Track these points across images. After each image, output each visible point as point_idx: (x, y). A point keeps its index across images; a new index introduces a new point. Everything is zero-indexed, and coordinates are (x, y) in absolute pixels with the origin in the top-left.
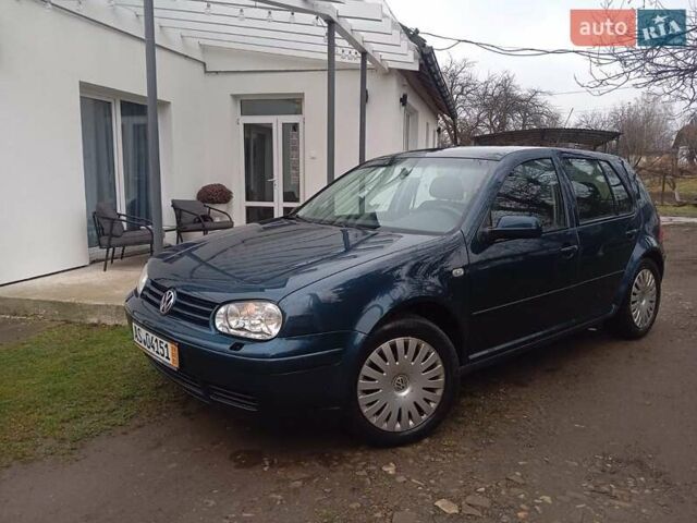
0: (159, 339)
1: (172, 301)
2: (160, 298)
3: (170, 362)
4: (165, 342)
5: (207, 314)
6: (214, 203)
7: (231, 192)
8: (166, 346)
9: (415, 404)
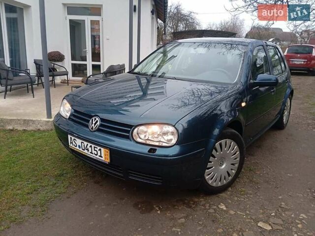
0: (93, 146)
1: (98, 123)
2: (88, 121)
3: (103, 159)
4: (99, 148)
5: (128, 132)
6: (55, 61)
7: (64, 56)
8: (100, 150)
9: (227, 172)
